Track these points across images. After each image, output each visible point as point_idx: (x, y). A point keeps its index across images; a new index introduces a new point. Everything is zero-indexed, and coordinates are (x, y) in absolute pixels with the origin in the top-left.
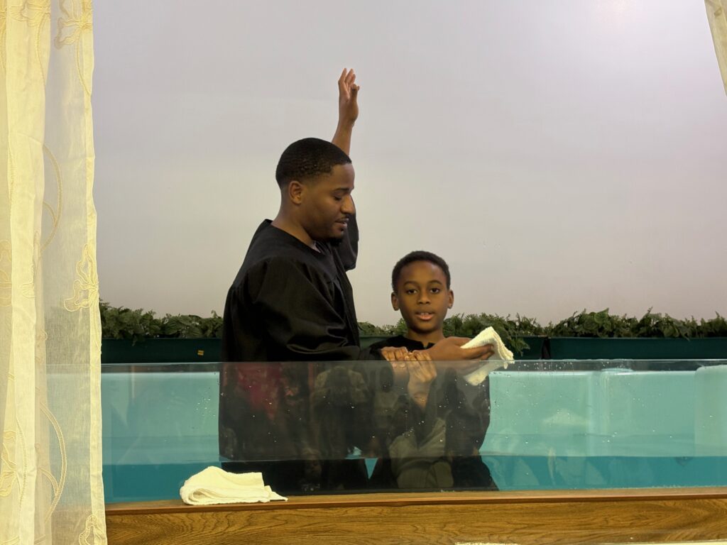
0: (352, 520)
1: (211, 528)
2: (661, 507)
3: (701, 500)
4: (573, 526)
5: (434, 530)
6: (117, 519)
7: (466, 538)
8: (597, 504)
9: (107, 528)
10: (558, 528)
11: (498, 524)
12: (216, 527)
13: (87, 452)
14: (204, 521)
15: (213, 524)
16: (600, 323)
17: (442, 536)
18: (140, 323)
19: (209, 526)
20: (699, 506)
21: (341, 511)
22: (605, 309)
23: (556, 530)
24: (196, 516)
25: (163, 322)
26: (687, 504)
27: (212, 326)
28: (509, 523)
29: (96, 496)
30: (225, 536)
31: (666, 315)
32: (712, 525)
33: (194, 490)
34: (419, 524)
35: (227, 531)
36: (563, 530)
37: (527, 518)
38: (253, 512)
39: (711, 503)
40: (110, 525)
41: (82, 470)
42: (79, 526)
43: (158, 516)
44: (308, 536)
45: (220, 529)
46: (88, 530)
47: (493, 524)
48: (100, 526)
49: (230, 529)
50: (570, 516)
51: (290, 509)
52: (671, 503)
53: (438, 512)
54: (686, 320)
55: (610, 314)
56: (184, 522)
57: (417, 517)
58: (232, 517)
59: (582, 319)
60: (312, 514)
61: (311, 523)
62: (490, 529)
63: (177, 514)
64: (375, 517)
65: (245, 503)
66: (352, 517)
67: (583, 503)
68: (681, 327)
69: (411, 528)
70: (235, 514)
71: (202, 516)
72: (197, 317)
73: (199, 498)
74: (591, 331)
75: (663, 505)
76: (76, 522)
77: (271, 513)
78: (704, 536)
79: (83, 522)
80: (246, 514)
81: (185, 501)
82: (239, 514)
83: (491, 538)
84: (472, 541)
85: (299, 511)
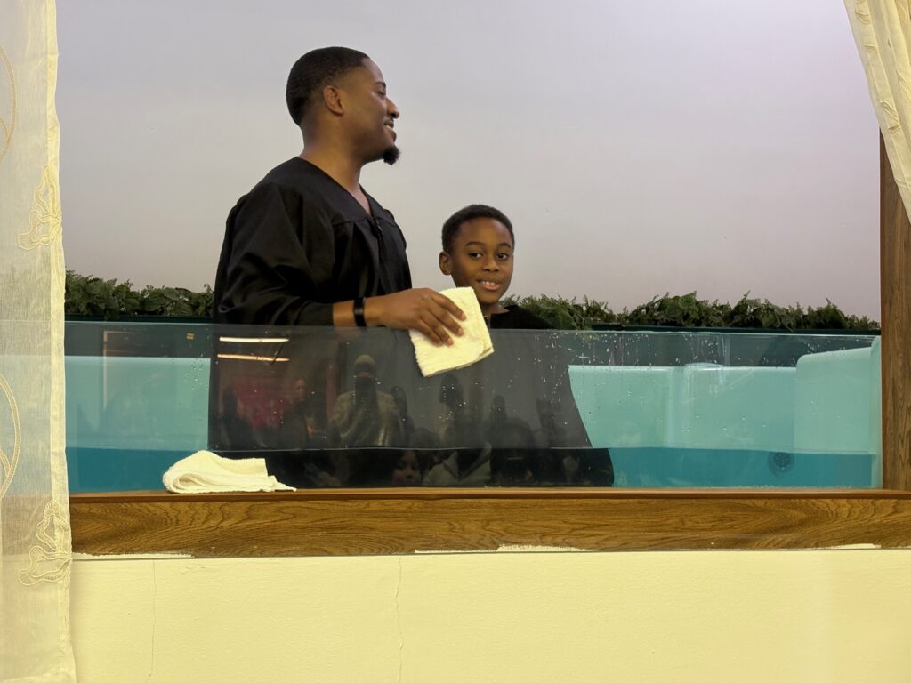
0: (374, 515)
1: (202, 520)
2: (748, 506)
3: (797, 500)
4: (643, 527)
5: (473, 528)
6: (84, 508)
7: (514, 539)
8: (672, 501)
9: (71, 518)
10: (626, 529)
11: (552, 524)
12: (207, 520)
13: (47, 424)
14: (192, 512)
15: (204, 516)
16: (686, 308)
17: (484, 536)
18: (113, 295)
19: (199, 519)
20: (795, 507)
21: (362, 504)
22: (692, 291)
23: (622, 531)
24: (183, 506)
25: (143, 295)
26: (781, 504)
27: (204, 302)
28: (565, 522)
29: (58, 477)
30: (218, 531)
31: (766, 300)
32: (810, 530)
33: (180, 475)
34: (457, 521)
35: (220, 525)
36: (629, 531)
37: (588, 517)
38: (254, 503)
39: (809, 503)
40: (74, 515)
41: (40, 446)
42: (36, 515)
43: (135, 506)
44: (320, 533)
45: (212, 523)
46: (47, 520)
47: (545, 523)
48: (63, 514)
49: (224, 524)
50: (639, 515)
51: (300, 500)
52: (760, 503)
53: (480, 507)
54: (790, 307)
55: (699, 298)
56: (167, 513)
57: (455, 513)
58: (227, 509)
59: (663, 305)
60: (327, 507)
61: (326, 517)
62: (544, 529)
63: (159, 504)
64: (403, 512)
65: (243, 492)
66: (375, 511)
67: (655, 500)
68: (783, 316)
69: (447, 526)
70: (232, 505)
71: (189, 506)
72: (186, 290)
73: (187, 486)
74: (674, 318)
75: (751, 504)
76: (33, 510)
77: (276, 505)
78: (800, 543)
79: (41, 510)
80: (245, 505)
81: (168, 488)
82: (237, 504)
83: (544, 540)
84: (521, 544)
85: (311, 504)
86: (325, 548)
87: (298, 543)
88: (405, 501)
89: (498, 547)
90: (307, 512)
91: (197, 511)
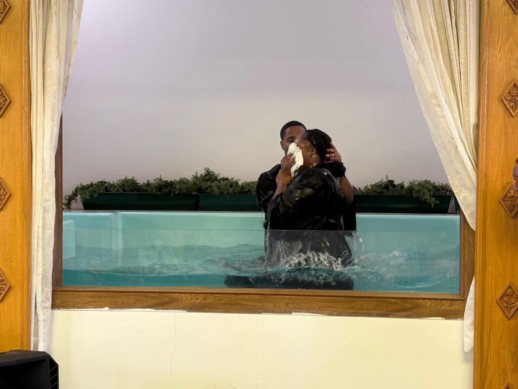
0: (247, 300)
3: (408, 300)
4: (347, 308)
5: (283, 306)
7: (297, 310)
8: (357, 299)
11: (312, 305)
12: (191, 300)
15: (190, 298)
17: (286, 309)
19: (188, 300)
21: (243, 296)
23: (338, 309)
25: (243, 185)
26: (401, 301)
28: (316, 305)
32: (414, 311)
34: (277, 303)
35: (196, 302)
39: (414, 301)
43: (168, 294)
44: (229, 306)
45: (193, 301)
47: (309, 305)
53: (285, 299)
56: (178, 297)
57: (275, 300)
58: (197, 296)
60: (230, 297)
63: (175, 294)
64: (257, 300)
69: (273, 305)
71: (185, 295)
77: (213, 296)
80: (203, 295)
82: (200, 295)
83: (309, 311)
84: (300, 312)
85: (225, 296)
86: (230, 311)
87: (221, 309)
88: (257, 296)
89: (291, 313)
90: (224, 298)
91: (187, 297)
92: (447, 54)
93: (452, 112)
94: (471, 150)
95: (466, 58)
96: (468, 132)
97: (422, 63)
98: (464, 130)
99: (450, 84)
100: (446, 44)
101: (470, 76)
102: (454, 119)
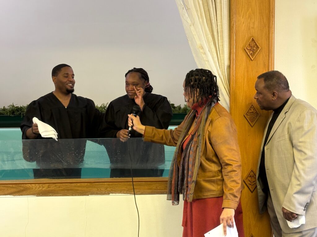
0: (79, 187)
1: (38, 188)
4: (146, 189)
7: (113, 192)
8: (154, 183)
10: (142, 189)
11: (123, 188)
12: (39, 188)
17: (106, 191)
21: (75, 184)
24: (33, 185)
28: (126, 188)
30: (42, 191)
34: (99, 188)
43: (22, 185)
44: (66, 191)
45: (40, 189)
47: (121, 188)
49: (43, 189)
50: (145, 186)
51: (60, 183)
53: (105, 184)
56: (30, 187)
57: (98, 186)
58: (43, 186)
60: (67, 185)
62: (121, 190)
63: (28, 184)
64: (85, 186)
69: (96, 189)
77: (55, 185)
82: (46, 184)
83: (121, 192)
84: (115, 193)
85: (63, 184)
86: (67, 194)
87: (61, 193)
89: (109, 194)
90: (62, 186)
91: (36, 186)
92: (209, 20)
93: (213, 58)
94: (226, 82)
95: (221, 22)
96: (223, 71)
97: (193, 25)
98: (221, 69)
99: (212, 39)
100: (208, 13)
101: (224, 34)
102: (215, 62)
